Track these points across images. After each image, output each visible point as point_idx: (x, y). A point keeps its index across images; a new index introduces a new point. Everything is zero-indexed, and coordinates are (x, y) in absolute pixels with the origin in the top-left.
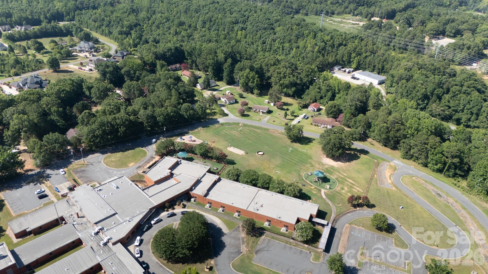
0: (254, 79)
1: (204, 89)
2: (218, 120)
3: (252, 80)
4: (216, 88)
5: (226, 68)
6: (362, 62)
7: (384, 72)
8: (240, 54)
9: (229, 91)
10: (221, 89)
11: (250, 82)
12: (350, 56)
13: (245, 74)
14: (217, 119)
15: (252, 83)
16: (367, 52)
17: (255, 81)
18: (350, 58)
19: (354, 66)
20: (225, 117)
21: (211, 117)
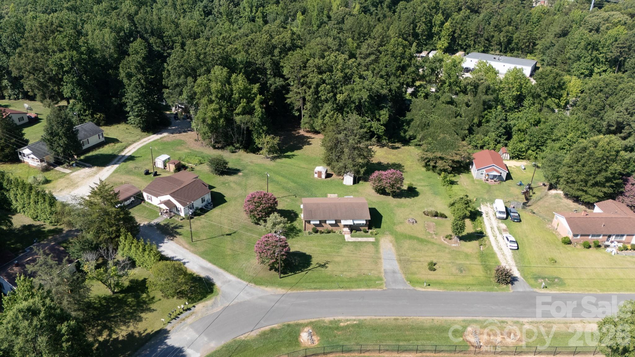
0: (250, 100)
1: (58, 163)
2: (173, 341)
3: (243, 102)
4: (106, 150)
5: (129, 76)
6: (458, 31)
7: (512, 50)
8: (160, 37)
9: (165, 157)
10: (128, 152)
11: (239, 110)
12: (430, 21)
13: (215, 86)
14: (162, 334)
15: (244, 113)
16: (460, 9)
17: (256, 104)
18: (432, 27)
19: (444, 43)
20: (200, 306)
21: (122, 332)
